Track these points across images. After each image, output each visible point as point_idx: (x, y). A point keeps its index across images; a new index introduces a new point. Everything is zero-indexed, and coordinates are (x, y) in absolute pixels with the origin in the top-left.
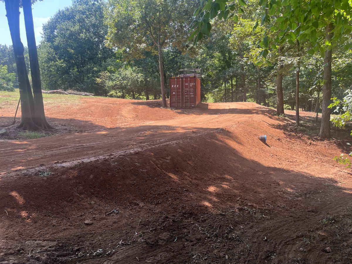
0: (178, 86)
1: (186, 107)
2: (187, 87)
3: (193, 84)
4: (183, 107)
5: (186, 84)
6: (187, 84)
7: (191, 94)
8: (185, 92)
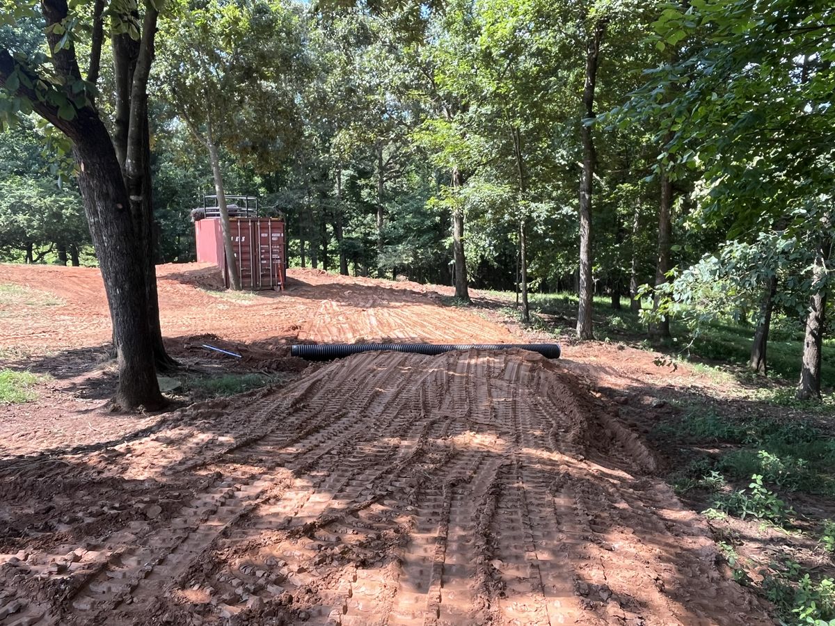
0: (243, 240)
1: (264, 288)
2: (265, 241)
3: (279, 235)
4: (257, 286)
5: (263, 235)
6: (266, 235)
7: (275, 256)
8: (262, 253)
